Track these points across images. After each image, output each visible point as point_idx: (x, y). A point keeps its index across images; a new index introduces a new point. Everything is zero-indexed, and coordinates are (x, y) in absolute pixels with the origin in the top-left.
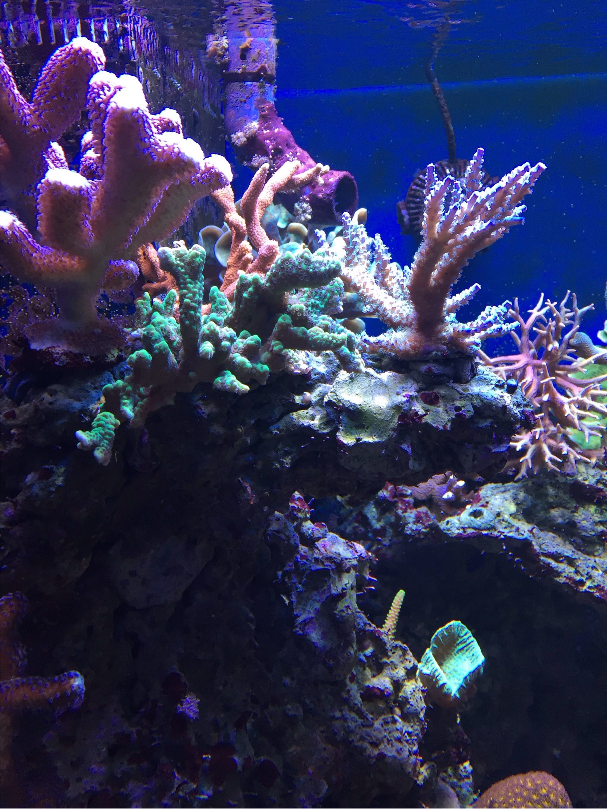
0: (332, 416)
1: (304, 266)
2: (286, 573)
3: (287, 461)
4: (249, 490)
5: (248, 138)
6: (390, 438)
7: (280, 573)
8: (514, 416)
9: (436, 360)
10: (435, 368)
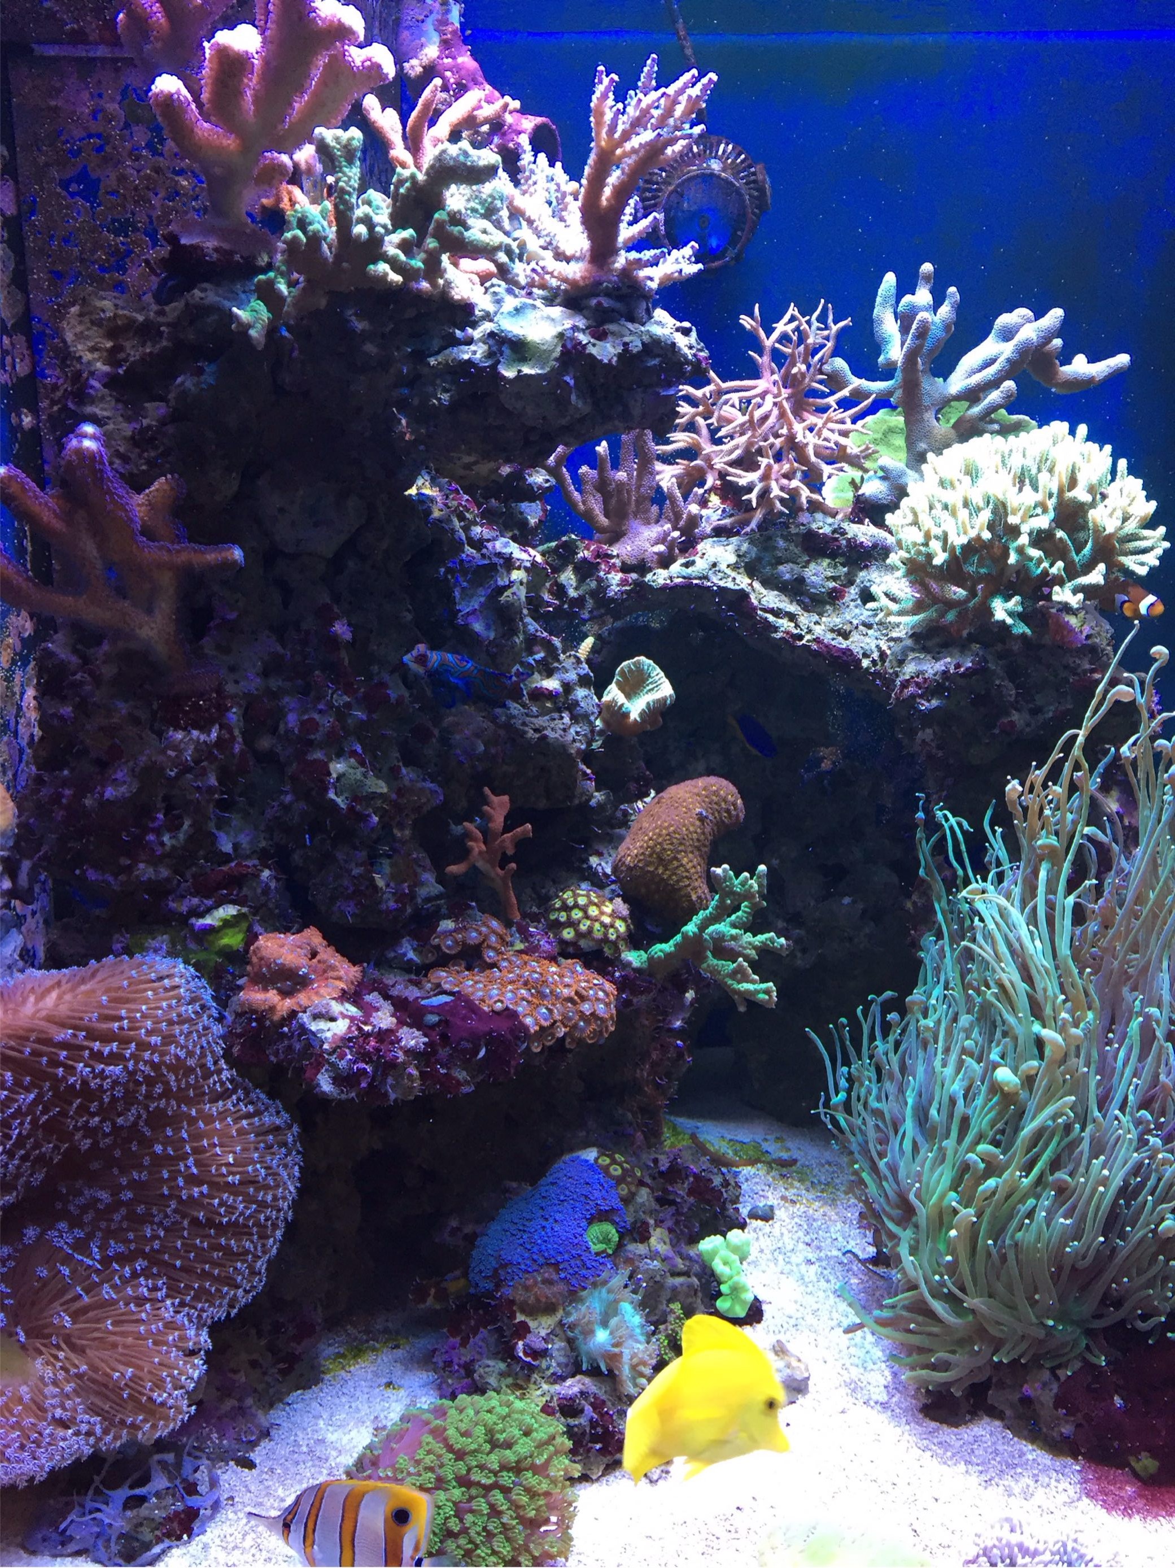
1: (462, 158)
2: (449, 570)
5: (424, 67)
7: (443, 570)
9: (608, 294)
10: (606, 302)
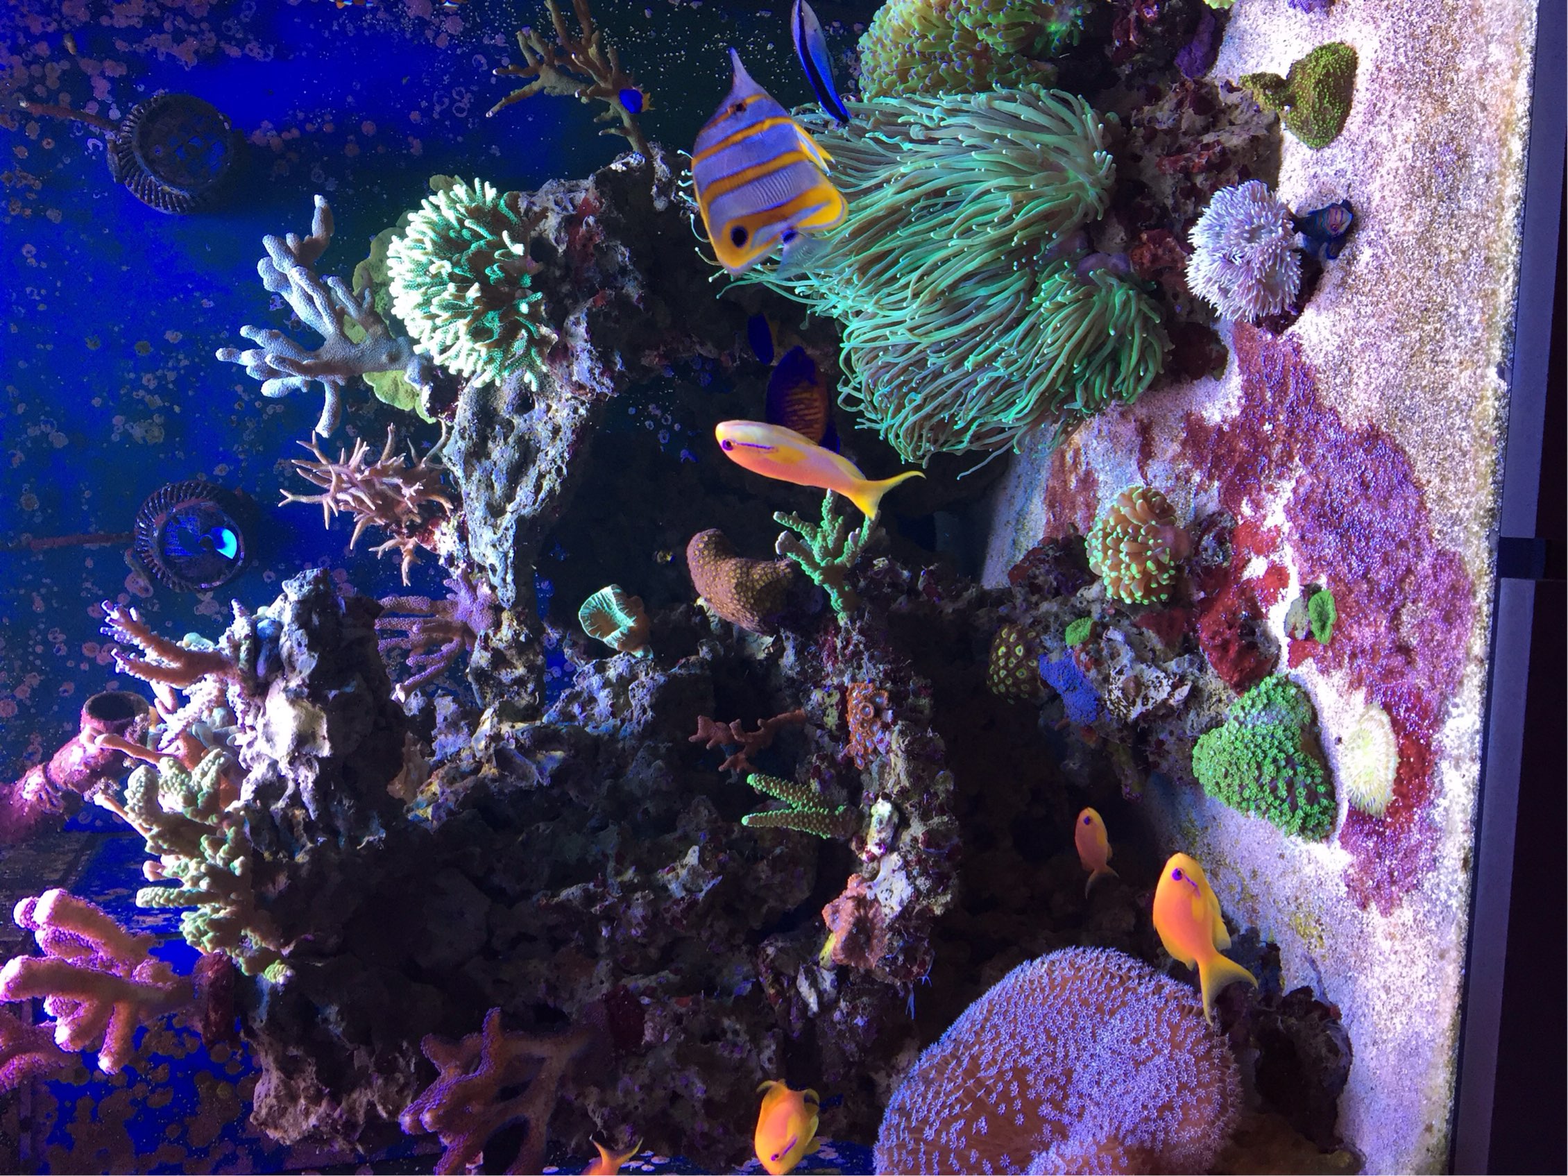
0: (304, 760)
3: (346, 803)
4: (371, 838)
6: (322, 709)
8: (310, 591)
